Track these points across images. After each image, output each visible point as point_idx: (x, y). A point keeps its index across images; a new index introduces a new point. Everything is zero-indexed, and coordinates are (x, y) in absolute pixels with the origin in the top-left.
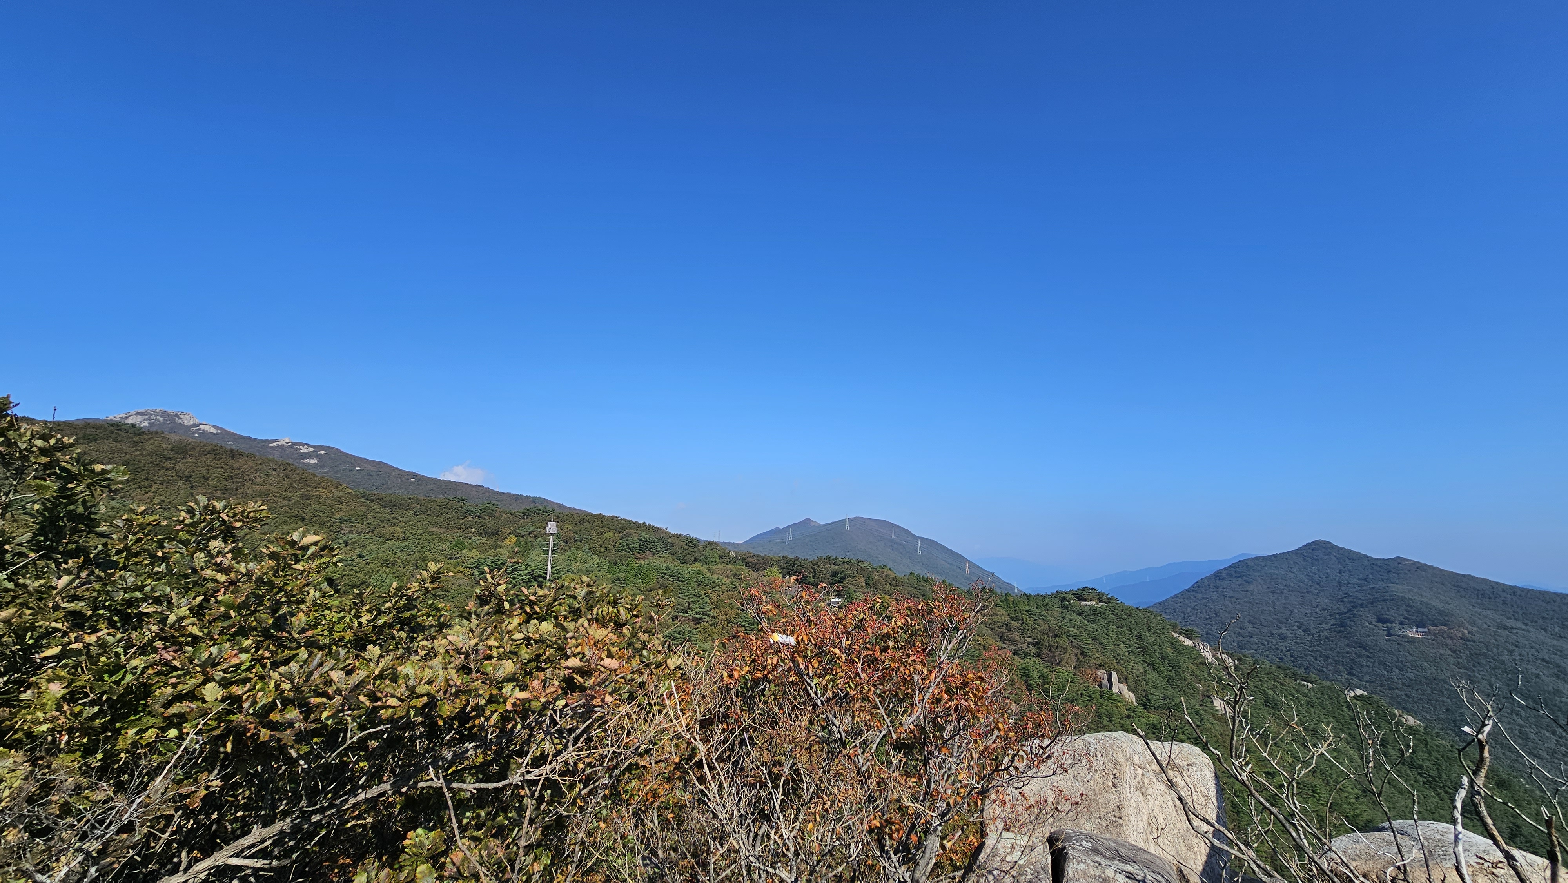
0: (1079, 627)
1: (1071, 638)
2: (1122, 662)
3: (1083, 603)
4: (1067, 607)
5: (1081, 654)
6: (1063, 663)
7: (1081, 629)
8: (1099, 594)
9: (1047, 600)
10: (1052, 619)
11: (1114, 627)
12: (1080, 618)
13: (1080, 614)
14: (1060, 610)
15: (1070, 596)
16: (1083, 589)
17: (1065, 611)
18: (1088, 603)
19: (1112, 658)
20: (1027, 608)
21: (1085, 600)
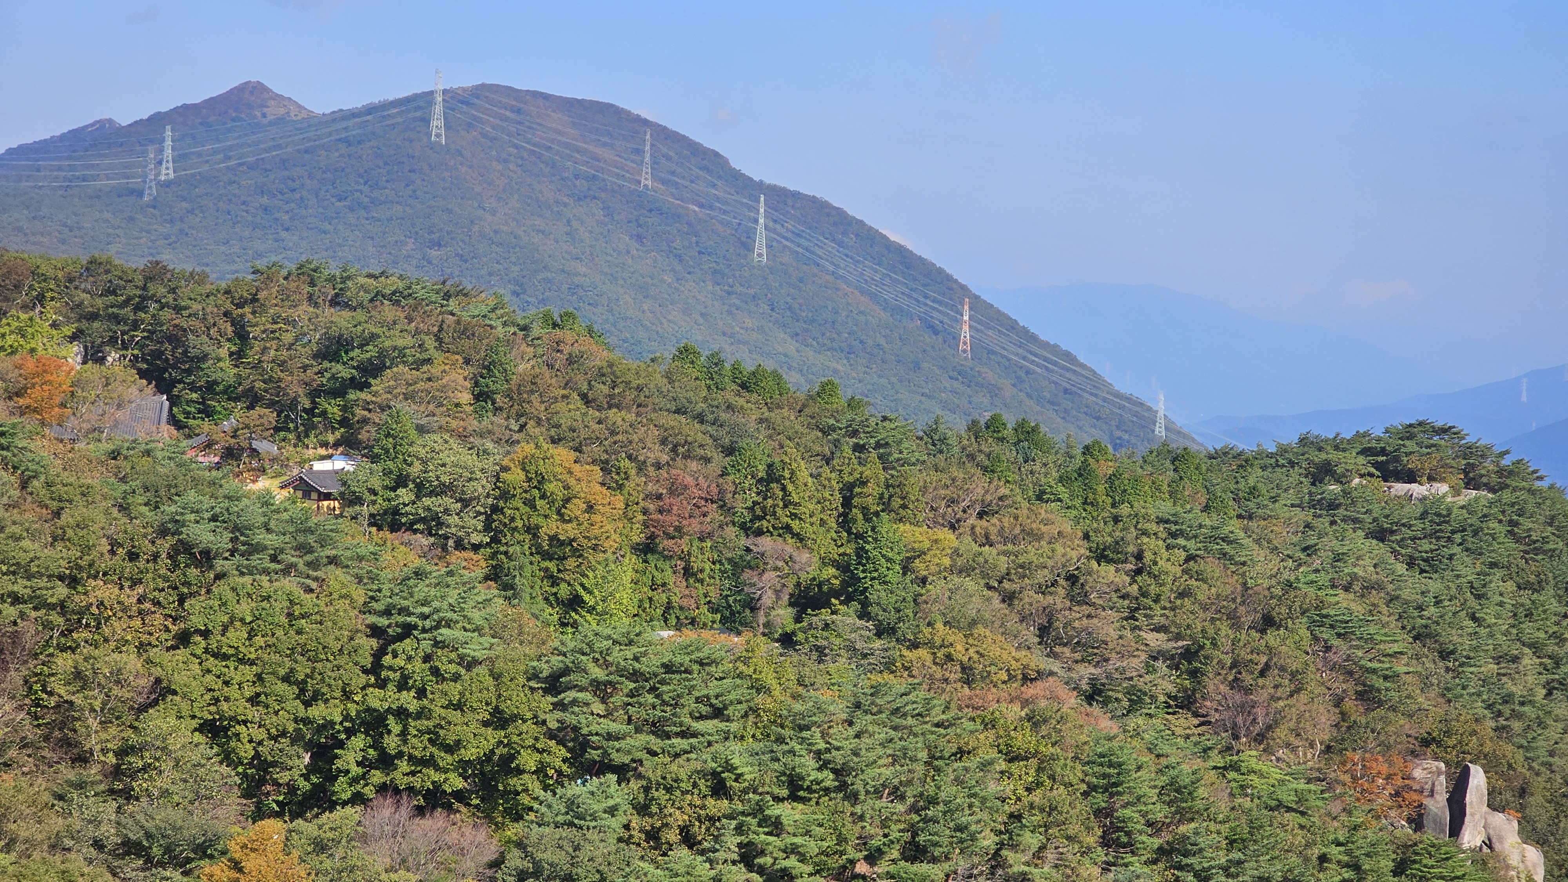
0: (1369, 587)
1: (1325, 634)
2: (1517, 726)
3: (1400, 488)
4: (1333, 506)
5: (1361, 696)
6: (1281, 733)
7: (1375, 597)
8: (1468, 451)
9: (1254, 476)
10: (1260, 554)
11: (1510, 586)
12: (1380, 549)
13: (1380, 535)
14: (1301, 516)
15: (1353, 460)
16: (1408, 432)
17: (1322, 523)
18: (1418, 490)
19: (1479, 708)
20: (1166, 508)
21: (1411, 477)
